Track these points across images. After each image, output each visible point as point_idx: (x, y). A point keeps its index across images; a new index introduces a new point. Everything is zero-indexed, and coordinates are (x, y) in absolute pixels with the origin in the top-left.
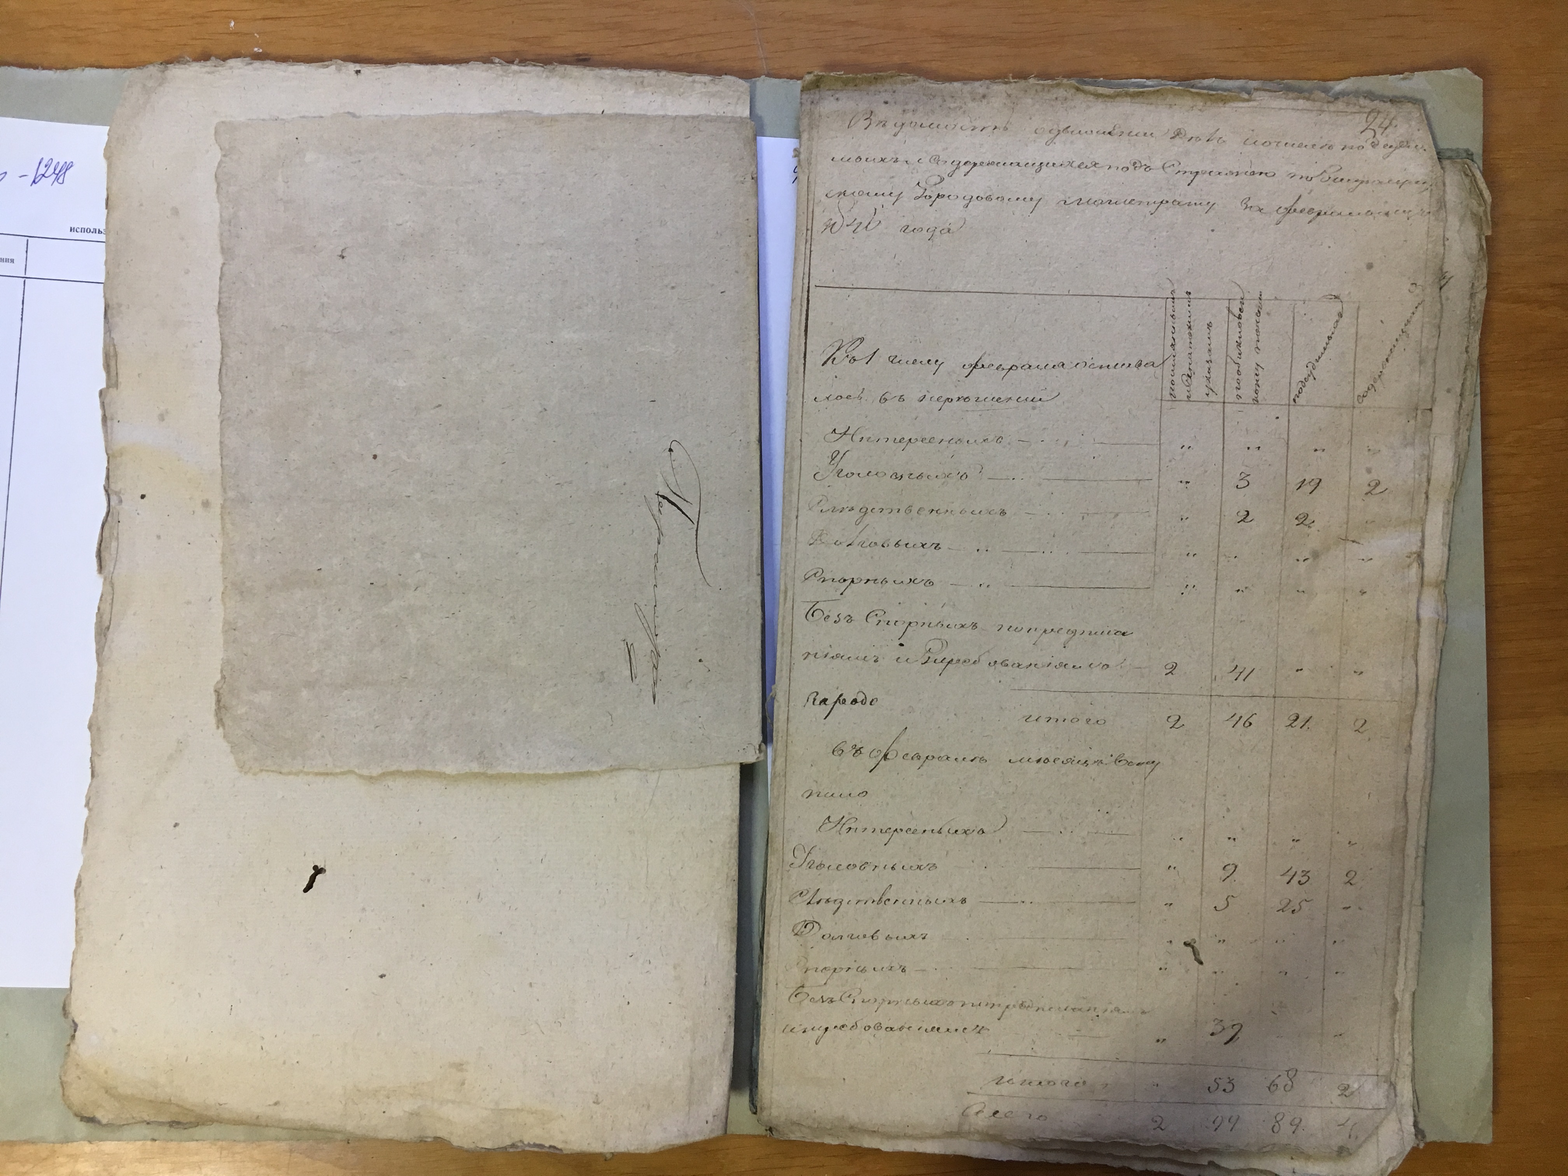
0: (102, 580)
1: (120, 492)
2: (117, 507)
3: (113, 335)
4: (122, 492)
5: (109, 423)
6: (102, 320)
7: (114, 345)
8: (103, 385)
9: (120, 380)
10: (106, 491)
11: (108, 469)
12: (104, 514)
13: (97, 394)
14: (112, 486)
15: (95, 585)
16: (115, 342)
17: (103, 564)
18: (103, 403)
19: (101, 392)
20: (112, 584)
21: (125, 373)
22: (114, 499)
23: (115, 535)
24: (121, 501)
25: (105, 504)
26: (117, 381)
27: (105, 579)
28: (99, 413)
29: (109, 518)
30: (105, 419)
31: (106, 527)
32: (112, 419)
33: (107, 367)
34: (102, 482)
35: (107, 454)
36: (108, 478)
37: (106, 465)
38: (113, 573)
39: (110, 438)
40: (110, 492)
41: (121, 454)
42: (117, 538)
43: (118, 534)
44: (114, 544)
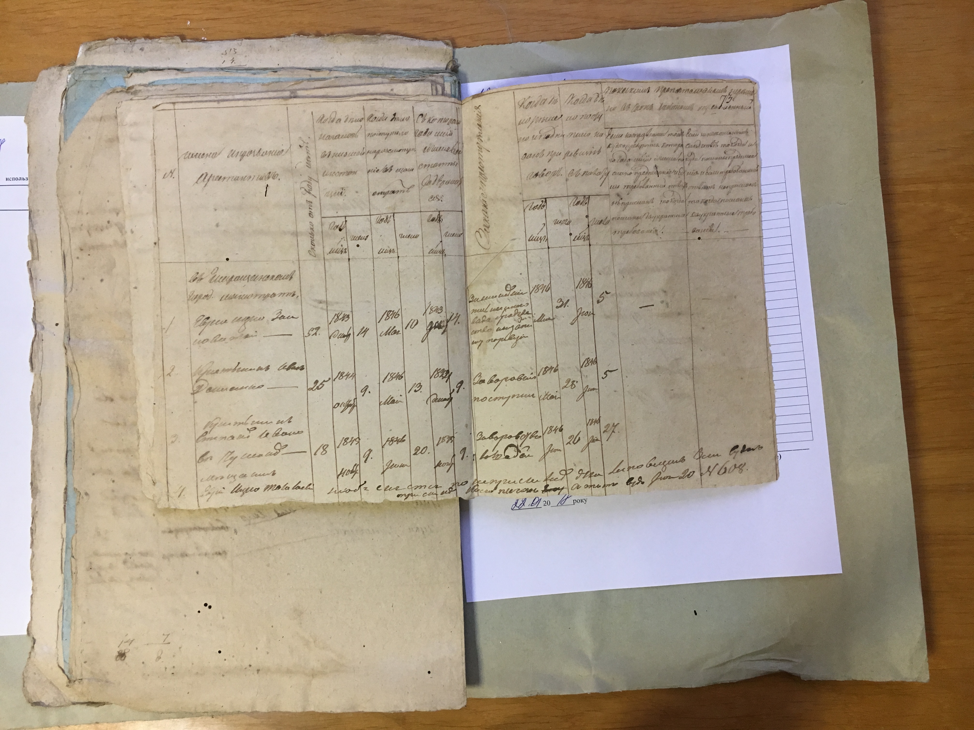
0: (34, 375)
1: (43, 322)
2: (42, 332)
3: (34, 228)
4: (44, 322)
5: (34, 280)
6: (28, 220)
7: (36, 235)
8: (30, 259)
9: (40, 255)
10: (33, 322)
11: (34, 309)
12: (33, 336)
13: (26, 264)
14: (37, 319)
15: (30, 378)
16: (36, 232)
17: (34, 366)
18: (30, 269)
19: (28, 262)
20: (41, 378)
21: (42, 250)
22: (39, 326)
23: (41, 347)
24: (43, 328)
25: (34, 330)
26: (38, 255)
27: (35, 375)
28: (28, 275)
29: (37, 338)
30: (31, 279)
31: (35, 343)
32: (36, 279)
33: (32, 248)
34: (32, 317)
35: (34, 299)
36: (34, 314)
37: (33, 306)
38: (41, 371)
39: (35, 290)
40: (36, 322)
41: (43, 300)
42: (42, 350)
43: (42, 347)
44: (40, 353)
